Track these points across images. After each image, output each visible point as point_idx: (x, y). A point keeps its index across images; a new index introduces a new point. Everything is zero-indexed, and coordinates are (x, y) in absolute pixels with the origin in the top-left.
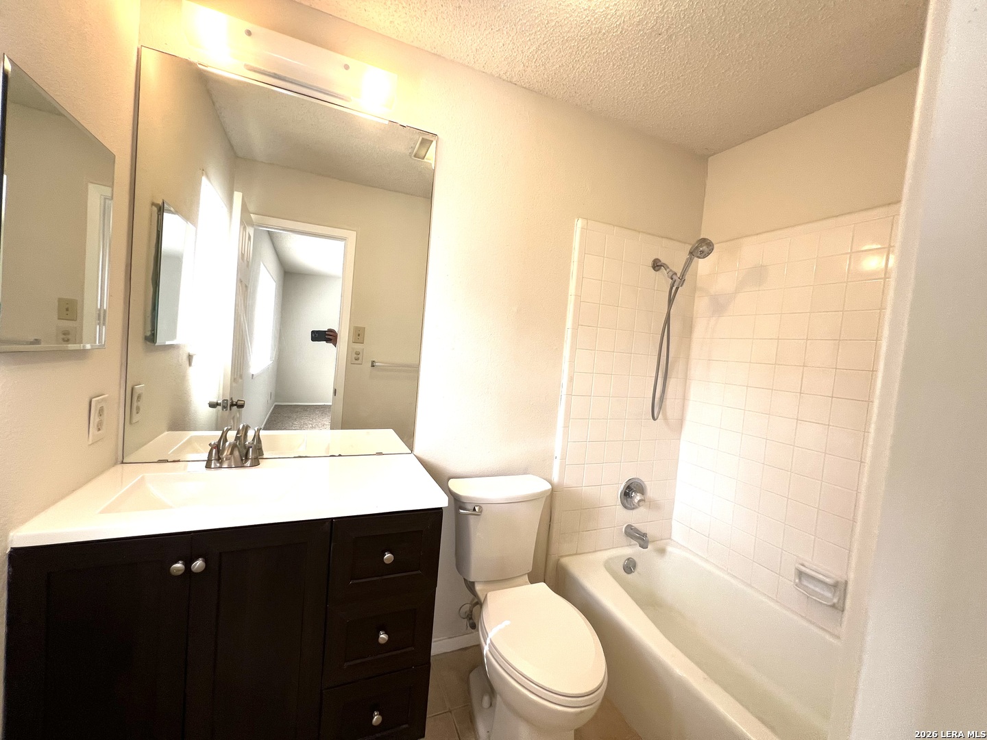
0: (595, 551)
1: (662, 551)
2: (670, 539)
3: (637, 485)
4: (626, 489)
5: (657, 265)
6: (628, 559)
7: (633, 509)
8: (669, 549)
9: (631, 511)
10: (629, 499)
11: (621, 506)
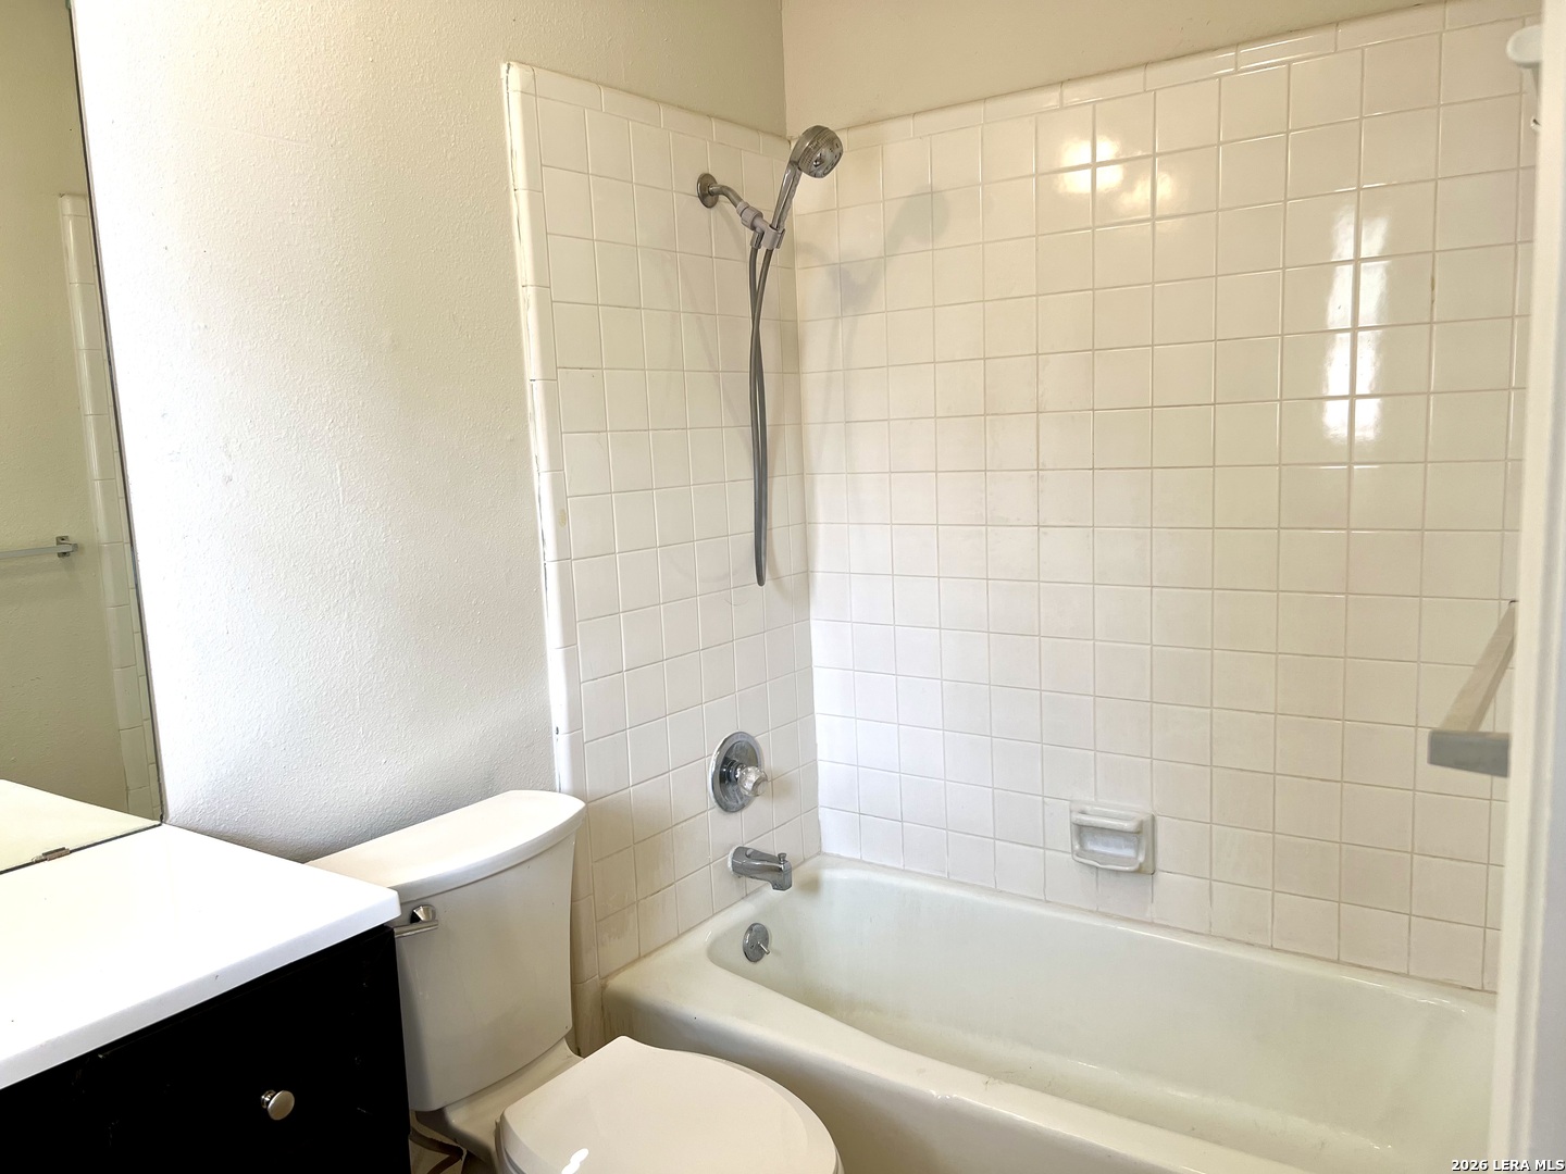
0: (680, 936)
1: (813, 886)
2: (820, 853)
3: (742, 748)
4: (722, 767)
5: (709, 192)
6: (750, 929)
7: (743, 807)
8: (827, 875)
9: (739, 814)
10: (730, 788)
11: (717, 809)
